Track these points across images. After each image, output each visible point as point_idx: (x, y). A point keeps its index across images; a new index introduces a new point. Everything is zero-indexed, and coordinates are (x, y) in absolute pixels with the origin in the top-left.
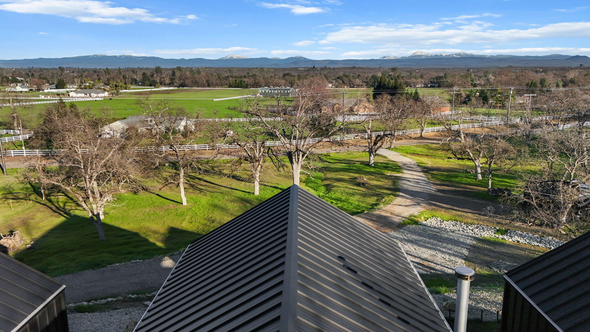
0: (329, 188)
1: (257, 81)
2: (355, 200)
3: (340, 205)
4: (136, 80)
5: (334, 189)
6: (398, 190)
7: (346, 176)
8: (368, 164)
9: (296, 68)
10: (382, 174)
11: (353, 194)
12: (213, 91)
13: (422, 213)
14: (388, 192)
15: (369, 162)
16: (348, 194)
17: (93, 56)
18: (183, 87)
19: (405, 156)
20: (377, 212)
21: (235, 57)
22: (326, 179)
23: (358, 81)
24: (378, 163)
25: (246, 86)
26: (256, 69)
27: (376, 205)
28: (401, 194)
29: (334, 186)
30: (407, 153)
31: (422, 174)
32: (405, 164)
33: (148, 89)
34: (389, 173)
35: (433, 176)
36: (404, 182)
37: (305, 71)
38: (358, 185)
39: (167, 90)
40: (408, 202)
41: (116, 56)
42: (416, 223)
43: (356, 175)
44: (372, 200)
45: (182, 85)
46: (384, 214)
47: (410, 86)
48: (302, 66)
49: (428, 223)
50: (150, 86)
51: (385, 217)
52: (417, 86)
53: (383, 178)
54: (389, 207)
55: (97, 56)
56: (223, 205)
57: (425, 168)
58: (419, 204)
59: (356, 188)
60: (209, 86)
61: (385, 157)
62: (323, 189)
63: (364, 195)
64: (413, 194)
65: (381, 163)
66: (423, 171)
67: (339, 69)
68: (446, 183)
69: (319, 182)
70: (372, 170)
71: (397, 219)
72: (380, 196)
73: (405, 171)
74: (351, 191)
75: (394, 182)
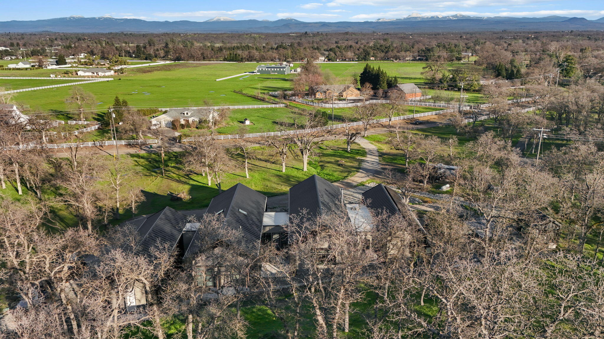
0: (322, 167)
1: (251, 54)
2: (336, 174)
3: (328, 177)
4: (129, 52)
5: (326, 168)
6: (360, 168)
7: (332, 159)
8: (346, 150)
9: (288, 34)
10: (354, 158)
11: (336, 171)
12: (210, 66)
13: (367, 181)
14: (355, 169)
15: (347, 149)
16: (333, 171)
17: (70, 18)
18: (179, 60)
19: (372, 143)
20: (346, 181)
21: (222, 20)
22: (321, 162)
23: (350, 54)
24: (353, 149)
25: (241, 60)
26: (247, 35)
27: (347, 177)
28: (361, 171)
29: (325, 166)
30: (374, 141)
31: (377, 158)
32: (370, 151)
33: (146, 64)
34: (358, 157)
35: (384, 159)
36: (366, 163)
37: (297, 37)
38: (339, 165)
39: (165, 66)
40: (363, 175)
41: (94, 18)
42: (363, 185)
43: (339, 159)
44: (345, 174)
45: (178, 59)
46: (349, 181)
47: (400, 59)
48: (294, 30)
49: (369, 185)
50: (146, 59)
51: (349, 183)
52: (407, 59)
53: (354, 161)
54: (352, 178)
55: (74, 18)
56: (267, 178)
57: (381, 153)
58: (368, 176)
59: (337, 167)
60: (204, 59)
61: (359, 145)
62: (319, 168)
63: (341, 172)
64: (367, 170)
65: (355, 150)
66: (379, 156)
67: (331, 35)
68: (389, 164)
69: (317, 163)
70: (349, 155)
71: (355, 184)
72: (350, 172)
73: (368, 156)
74: (335, 169)
75: (359, 164)
